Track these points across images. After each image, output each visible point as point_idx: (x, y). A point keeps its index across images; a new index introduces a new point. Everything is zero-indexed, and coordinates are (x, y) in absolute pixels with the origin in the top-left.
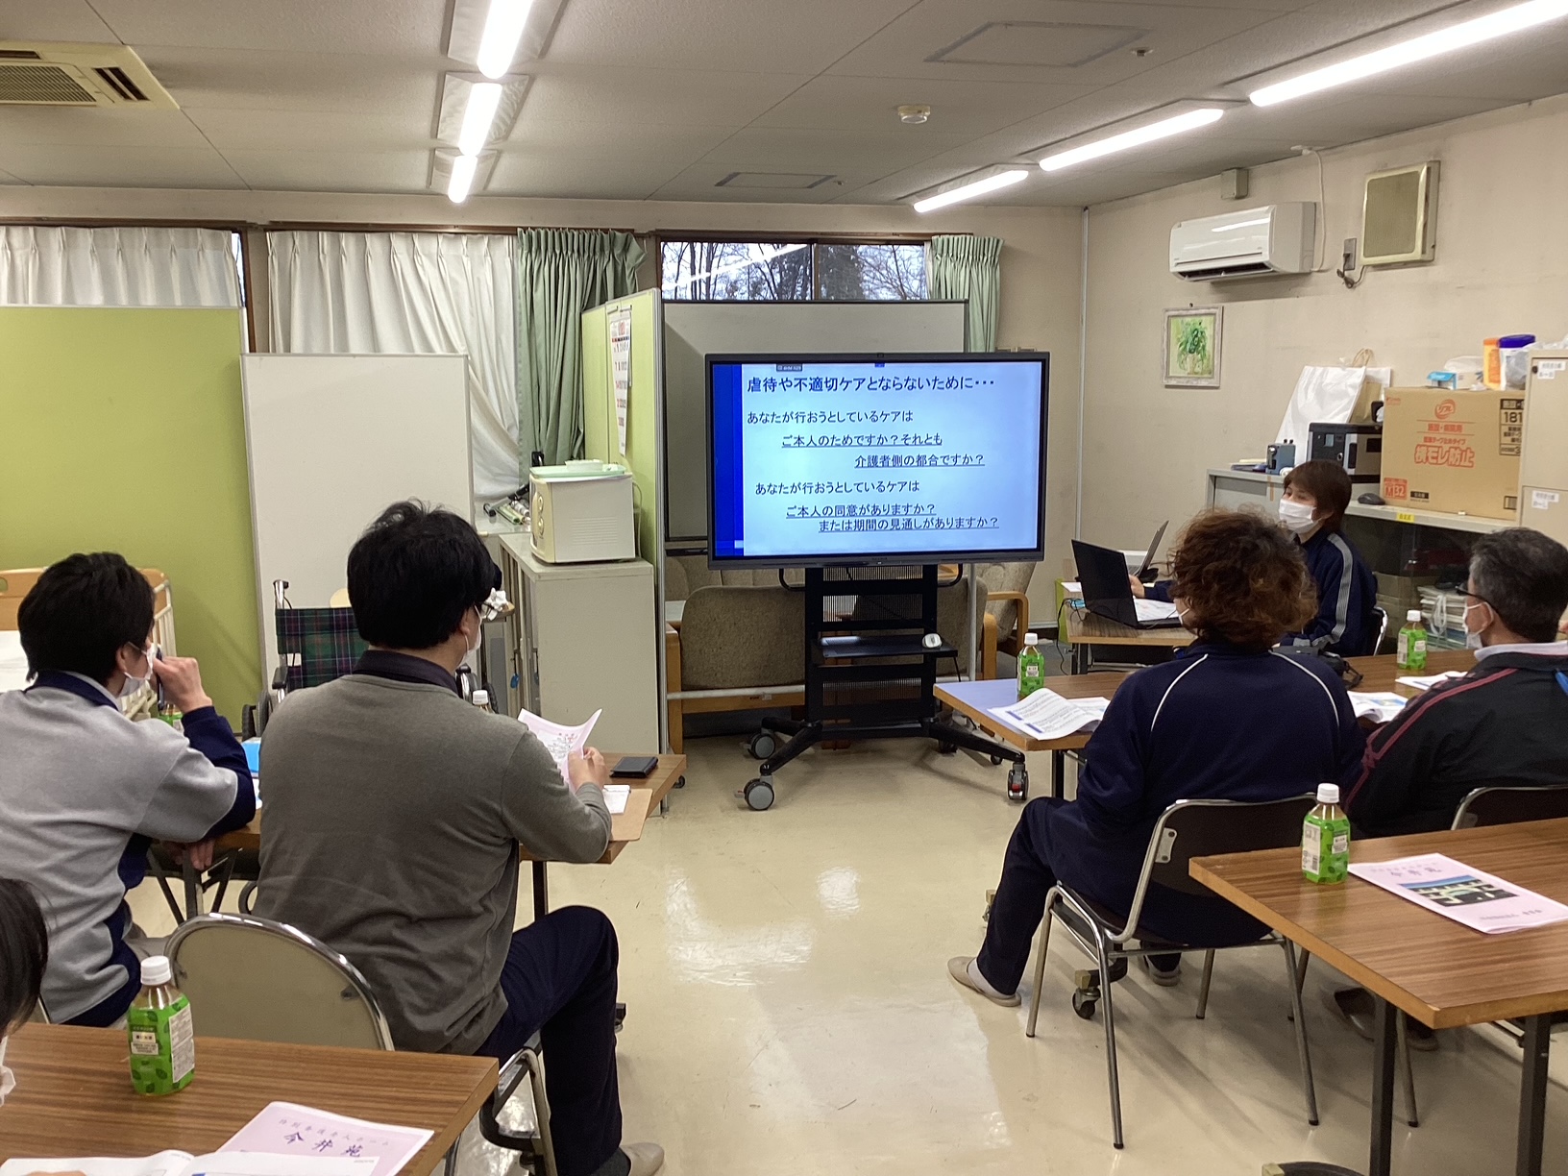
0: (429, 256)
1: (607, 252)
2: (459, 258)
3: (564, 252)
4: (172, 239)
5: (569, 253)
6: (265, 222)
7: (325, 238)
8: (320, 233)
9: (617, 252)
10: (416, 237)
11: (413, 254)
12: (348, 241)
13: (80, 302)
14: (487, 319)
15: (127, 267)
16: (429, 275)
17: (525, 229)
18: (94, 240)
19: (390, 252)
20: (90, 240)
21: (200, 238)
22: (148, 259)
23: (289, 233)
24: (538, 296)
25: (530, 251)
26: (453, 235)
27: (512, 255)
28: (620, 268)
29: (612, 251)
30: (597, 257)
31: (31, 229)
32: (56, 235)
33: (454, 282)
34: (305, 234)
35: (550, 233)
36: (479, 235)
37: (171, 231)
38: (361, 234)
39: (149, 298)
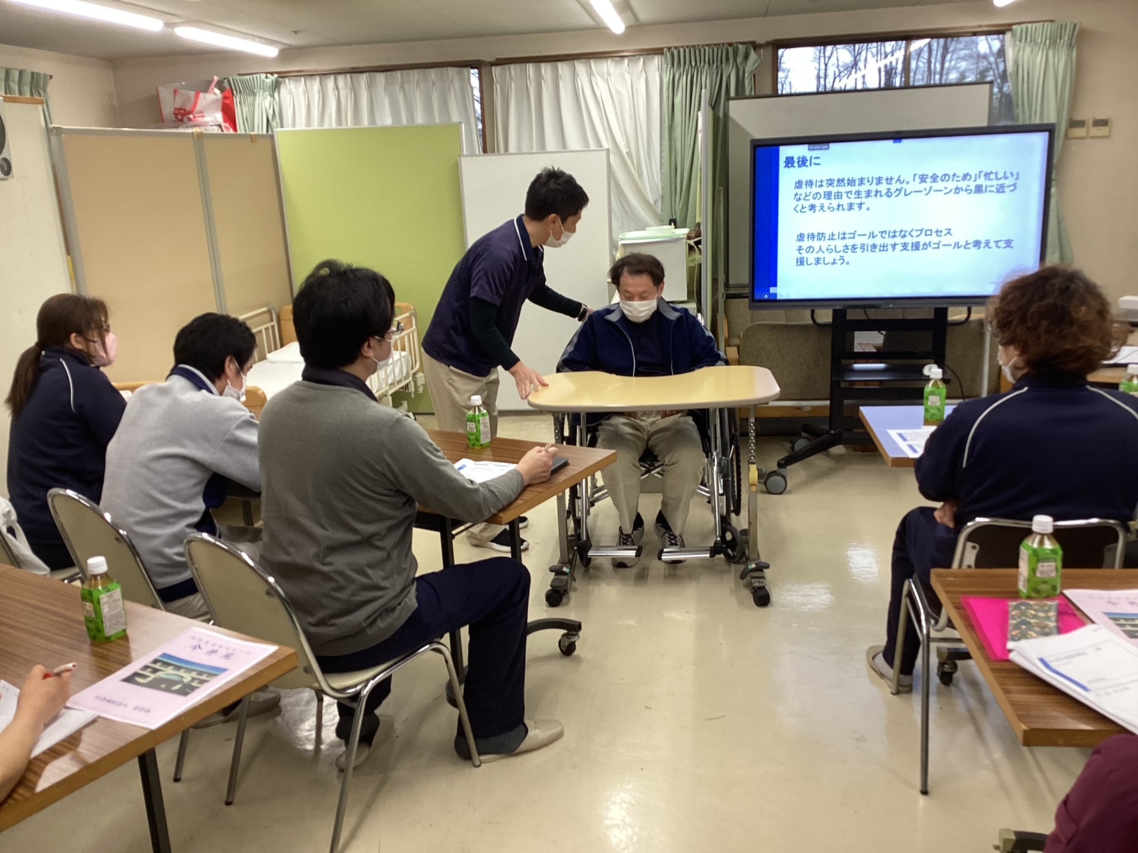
0: (601, 76)
1: (731, 61)
2: (623, 76)
3: (698, 64)
4: (433, 76)
5: (702, 64)
6: (492, 60)
7: (531, 68)
8: (527, 65)
9: (739, 60)
10: (592, 62)
11: (590, 74)
12: (546, 69)
13: (379, 123)
14: (641, 119)
15: (406, 98)
16: (602, 89)
17: (669, 49)
18: (386, 80)
19: (574, 75)
20: (383, 80)
21: (450, 75)
22: (418, 91)
23: (507, 66)
24: (678, 100)
25: (673, 65)
26: (618, 58)
27: (661, 69)
28: (741, 73)
29: (735, 60)
30: (724, 66)
31: (348, 76)
32: (363, 79)
33: (619, 93)
34: (518, 66)
35: (687, 51)
36: (637, 57)
37: (432, 71)
38: (555, 63)
39: (420, 119)
